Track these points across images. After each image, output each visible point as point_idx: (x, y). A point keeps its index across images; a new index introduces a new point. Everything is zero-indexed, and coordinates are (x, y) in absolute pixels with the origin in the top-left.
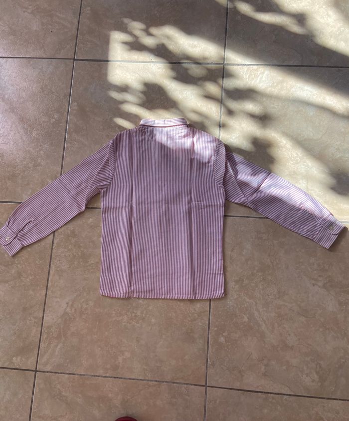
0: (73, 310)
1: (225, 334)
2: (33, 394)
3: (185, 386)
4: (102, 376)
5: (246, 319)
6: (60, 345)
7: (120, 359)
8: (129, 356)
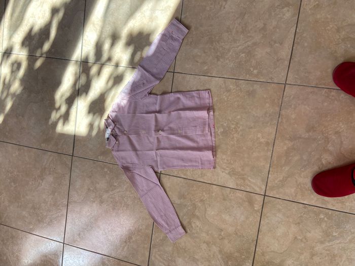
0: (227, 169)
1: (252, 69)
2: (280, 199)
3: (284, 98)
4: (272, 153)
5: (243, 55)
6: (249, 178)
7: (262, 140)
8: (261, 134)
